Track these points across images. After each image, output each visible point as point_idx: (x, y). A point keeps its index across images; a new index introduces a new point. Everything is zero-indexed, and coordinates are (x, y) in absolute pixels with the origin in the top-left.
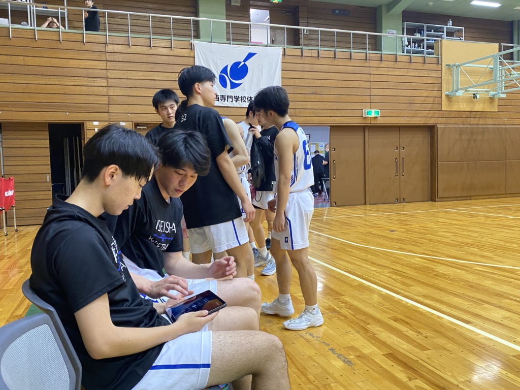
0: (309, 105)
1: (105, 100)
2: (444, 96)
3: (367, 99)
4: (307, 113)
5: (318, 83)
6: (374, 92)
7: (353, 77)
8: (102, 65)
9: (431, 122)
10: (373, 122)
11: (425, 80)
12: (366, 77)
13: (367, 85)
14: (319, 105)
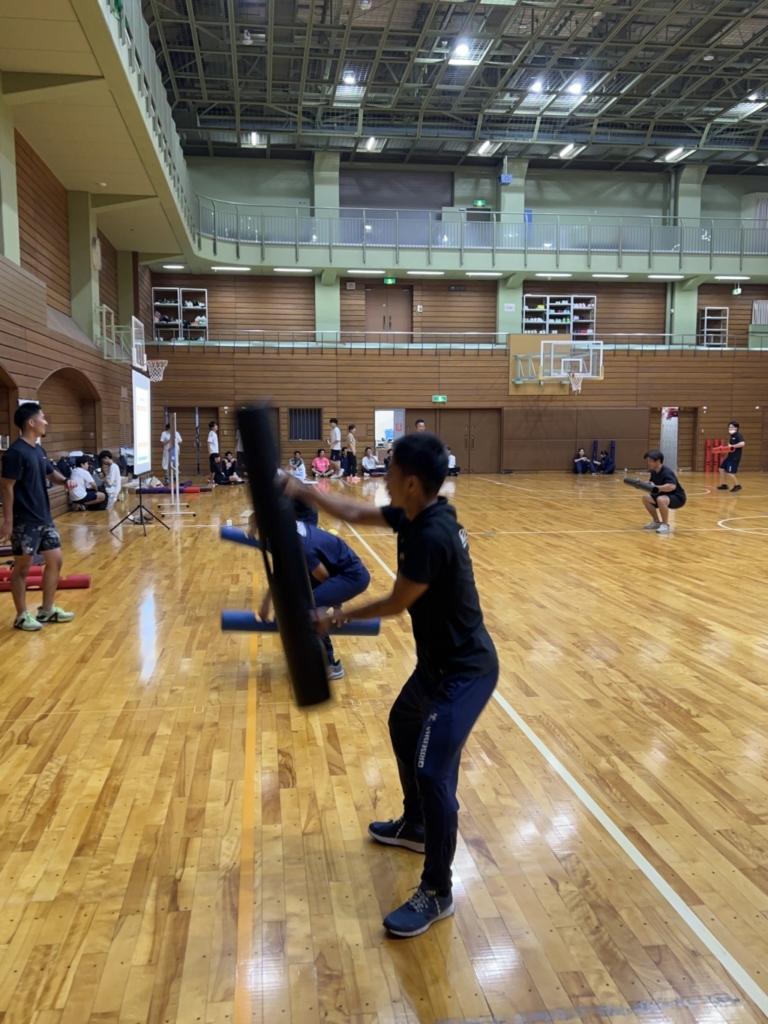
0: (385, 392)
1: (232, 392)
2: (510, 383)
3: (436, 387)
4: (382, 399)
5: (392, 375)
6: (442, 381)
7: (423, 369)
8: (231, 367)
9: (499, 405)
10: (442, 406)
11: (492, 370)
12: (436, 369)
13: (436, 375)
14: (394, 393)
